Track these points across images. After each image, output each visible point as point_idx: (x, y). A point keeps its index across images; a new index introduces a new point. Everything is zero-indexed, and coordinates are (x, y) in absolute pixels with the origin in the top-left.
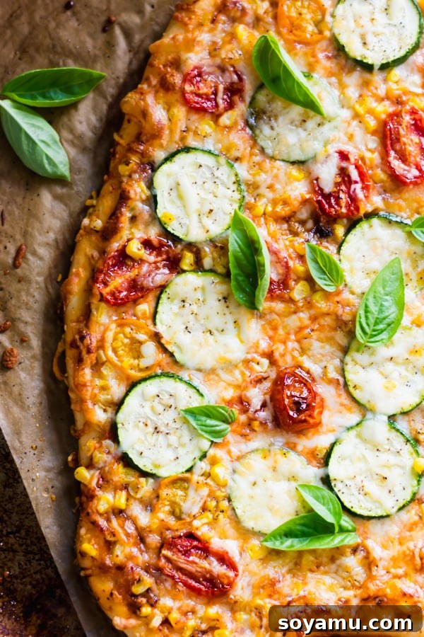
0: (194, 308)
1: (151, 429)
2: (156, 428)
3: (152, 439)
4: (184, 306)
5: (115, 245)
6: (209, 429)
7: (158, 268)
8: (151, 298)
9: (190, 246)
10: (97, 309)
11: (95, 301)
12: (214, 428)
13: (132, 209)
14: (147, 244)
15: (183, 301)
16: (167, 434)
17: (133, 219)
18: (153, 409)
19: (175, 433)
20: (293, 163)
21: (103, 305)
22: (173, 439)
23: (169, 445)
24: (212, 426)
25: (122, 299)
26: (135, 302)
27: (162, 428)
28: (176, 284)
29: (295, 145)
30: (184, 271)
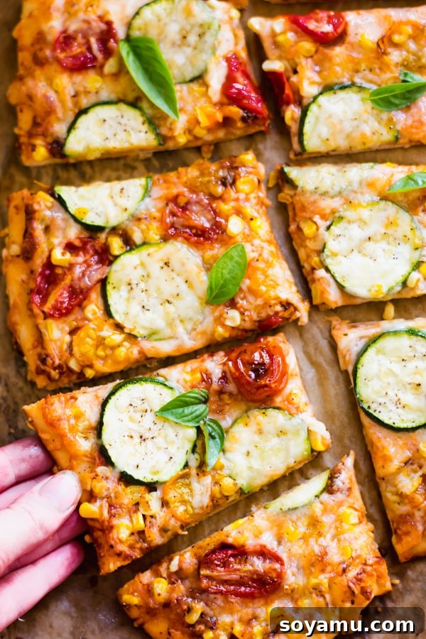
0: (142, 286)
1: (137, 440)
2: (141, 437)
3: (142, 448)
4: (132, 289)
5: (39, 261)
6: (190, 417)
7: (89, 266)
8: (95, 296)
9: (114, 230)
10: (46, 328)
11: (40, 321)
12: (194, 414)
13: (43, 220)
14: (70, 247)
15: (129, 284)
16: (153, 438)
17: (47, 229)
18: (131, 419)
19: (159, 434)
20: (192, 80)
21: (50, 321)
22: (160, 441)
23: (159, 448)
24: (192, 413)
25: (66, 308)
26: (81, 306)
27: (147, 435)
28: (116, 271)
29: (184, 64)
30: (116, 257)
